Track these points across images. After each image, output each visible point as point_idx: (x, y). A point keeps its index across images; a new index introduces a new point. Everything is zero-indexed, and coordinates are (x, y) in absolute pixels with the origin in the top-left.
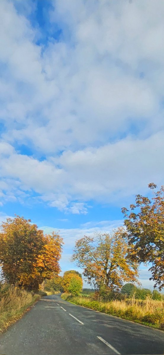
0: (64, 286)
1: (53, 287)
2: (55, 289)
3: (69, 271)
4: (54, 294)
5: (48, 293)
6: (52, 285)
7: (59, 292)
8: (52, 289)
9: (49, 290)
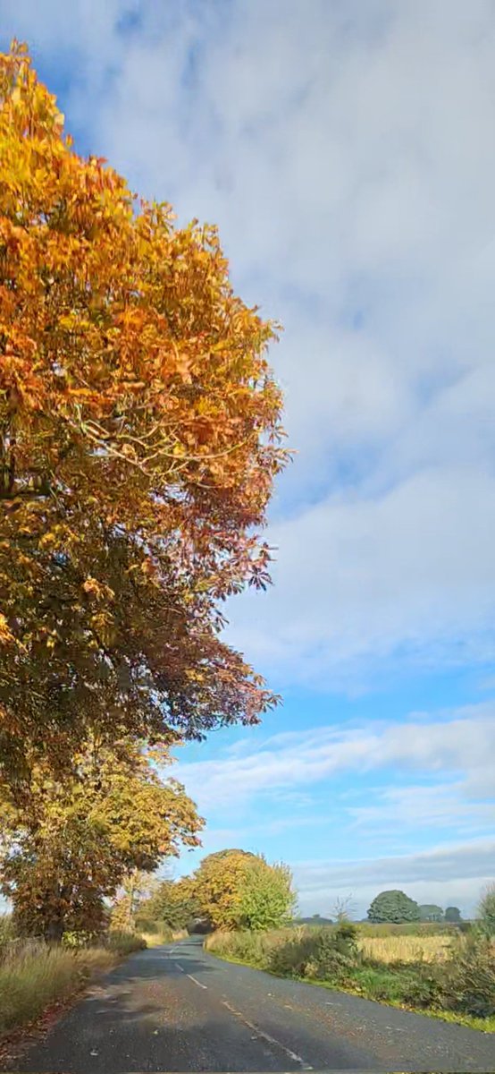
0: (211, 907)
1: (165, 918)
2: (170, 924)
3: (219, 853)
4: (169, 939)
5: (150, 939)
6: (160, 912)
7: (184, 935)
8: (161, 924)
9: (150, 928)
